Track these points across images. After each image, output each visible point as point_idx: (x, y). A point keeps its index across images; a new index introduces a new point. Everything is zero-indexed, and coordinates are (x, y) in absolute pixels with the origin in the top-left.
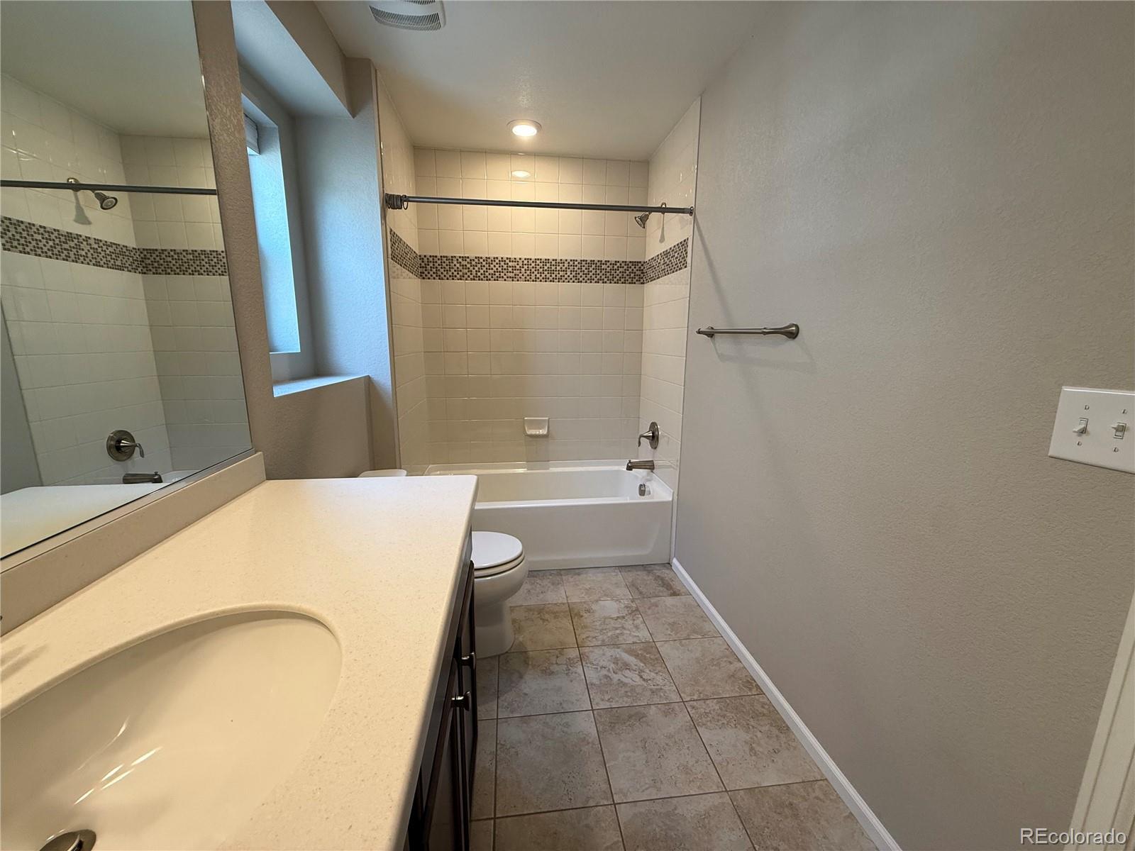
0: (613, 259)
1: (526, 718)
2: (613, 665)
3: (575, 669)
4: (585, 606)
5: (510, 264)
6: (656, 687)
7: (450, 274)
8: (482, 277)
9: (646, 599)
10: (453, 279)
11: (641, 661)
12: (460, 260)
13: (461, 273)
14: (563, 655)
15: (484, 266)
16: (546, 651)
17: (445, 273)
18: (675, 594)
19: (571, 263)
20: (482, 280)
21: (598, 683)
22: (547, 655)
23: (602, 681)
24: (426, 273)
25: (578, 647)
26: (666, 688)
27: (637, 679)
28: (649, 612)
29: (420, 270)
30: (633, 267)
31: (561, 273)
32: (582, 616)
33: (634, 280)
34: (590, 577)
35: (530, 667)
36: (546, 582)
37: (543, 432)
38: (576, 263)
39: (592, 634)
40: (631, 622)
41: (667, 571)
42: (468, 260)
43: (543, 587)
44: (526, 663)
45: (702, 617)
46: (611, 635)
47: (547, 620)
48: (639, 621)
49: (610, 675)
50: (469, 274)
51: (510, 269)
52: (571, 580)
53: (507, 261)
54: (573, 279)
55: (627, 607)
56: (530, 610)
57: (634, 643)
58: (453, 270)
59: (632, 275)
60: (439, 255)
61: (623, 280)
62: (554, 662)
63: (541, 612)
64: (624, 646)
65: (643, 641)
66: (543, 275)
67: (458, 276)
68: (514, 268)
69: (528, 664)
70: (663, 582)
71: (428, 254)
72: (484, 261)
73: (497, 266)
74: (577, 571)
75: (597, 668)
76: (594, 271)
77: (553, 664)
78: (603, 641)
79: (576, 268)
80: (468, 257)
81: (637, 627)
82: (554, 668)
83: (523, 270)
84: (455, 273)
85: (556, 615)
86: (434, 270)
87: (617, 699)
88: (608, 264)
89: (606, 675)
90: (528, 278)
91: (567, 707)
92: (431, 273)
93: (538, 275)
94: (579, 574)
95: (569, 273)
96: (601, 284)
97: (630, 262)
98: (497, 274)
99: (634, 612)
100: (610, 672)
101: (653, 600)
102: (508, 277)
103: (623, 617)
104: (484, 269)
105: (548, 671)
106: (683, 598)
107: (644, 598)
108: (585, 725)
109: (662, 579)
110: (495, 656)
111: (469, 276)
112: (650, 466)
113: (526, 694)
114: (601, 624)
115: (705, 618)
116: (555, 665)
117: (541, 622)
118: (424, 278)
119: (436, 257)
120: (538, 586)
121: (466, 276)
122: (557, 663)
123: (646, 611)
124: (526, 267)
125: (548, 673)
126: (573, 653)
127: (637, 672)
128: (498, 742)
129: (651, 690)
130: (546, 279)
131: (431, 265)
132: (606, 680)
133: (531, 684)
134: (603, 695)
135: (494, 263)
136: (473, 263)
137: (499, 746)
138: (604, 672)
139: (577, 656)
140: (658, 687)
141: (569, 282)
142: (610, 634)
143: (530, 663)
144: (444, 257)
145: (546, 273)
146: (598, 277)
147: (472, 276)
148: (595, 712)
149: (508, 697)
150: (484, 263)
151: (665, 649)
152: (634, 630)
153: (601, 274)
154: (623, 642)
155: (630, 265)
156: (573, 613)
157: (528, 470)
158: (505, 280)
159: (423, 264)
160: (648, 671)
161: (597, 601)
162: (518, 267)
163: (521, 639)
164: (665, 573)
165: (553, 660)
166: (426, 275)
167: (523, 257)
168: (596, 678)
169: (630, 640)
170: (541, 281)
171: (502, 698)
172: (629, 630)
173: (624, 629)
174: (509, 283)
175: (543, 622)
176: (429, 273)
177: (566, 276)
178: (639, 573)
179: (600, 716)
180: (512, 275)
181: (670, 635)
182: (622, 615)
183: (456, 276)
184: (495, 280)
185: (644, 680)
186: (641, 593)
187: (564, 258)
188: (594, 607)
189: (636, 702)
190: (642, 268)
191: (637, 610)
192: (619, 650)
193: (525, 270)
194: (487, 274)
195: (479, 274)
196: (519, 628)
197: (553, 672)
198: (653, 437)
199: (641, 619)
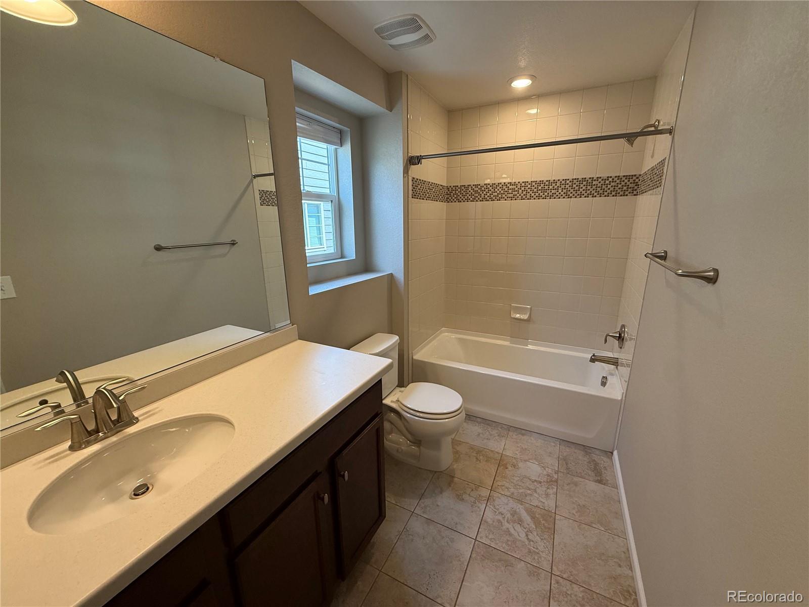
0: (604, 175)
1: (429, 521)
2: (509, 515)
3: (480, 505)
4: (514, 461)
5: (511, 187)
6: (534, 549)
7: (466, 197)
8: (488, 198)
9: (569, 475)
10: (468, 201)
11: (535, 523)
12: (474, 187)
13: (473, 197)
14: (477, 490)
15: (490, 190)
16: (467, 482)
17: (463, 197)
18: (600, 482)
19: (563, 182)
20: (488, 200)
21: (491, 523)
22: (467, 486)
23: (494, 524)
24: (450, 198)
25: (491, 490)
26: (543, 555)
27: (523, 535)
28: (566, 487)
29: (446, 196)
30: (626, 181)
31: (553, 191)
32: (507, 468)
33: (627, 193)
34: (531, 439)
35: (450, 488)
36: (494, 432)
37: (525, 317)
38: (568, 182)
39: (507, 485)
40: (545, 489)
41: (605, 459)
42: (479, 187)
43: (491, 435)
44: (449, 485)
45: (617, 513)
46: (522, 493)
47: (480, 461)
48: (550, 491)
49: (503, 521)
50: (479, 197)
51: (510, 191)
52: (514, 436)
53: (509, 185)
54: (564, 195)
55: (548, 475)
56: (472, 448)
57: (537, 506)
58: (468, 195)
59: (625, 188)
60: (459, 185)
61: (613, 193)
62: (468, 493)
63: (479, 453)
64: (527, 505)
65: (546, 508)
66: (537, 194)
67: (471, 199)
68: (514, 190)
69: (450, 486)
70: (595, 467)
71: (452, 185)
72: (491, 186)
73: (500, 190)
74: (523, 432)
75: (496, 512)
76: (584, 188)
77: (466, 493)
78: (513, 494)
79: (567, 186)
80: (479, 185)
81: (547, 495)
82: (466, 497)
83: (520, 191)
84: (470, 197)
85: (488, 459)
86: (455, 196)
87: (498, 542)
88: (600, 180)
89: (499, 520)
90: (524, 197)
91: (459, 528)
92: (454, 198)
93: (533, 195)
94: (523, 435)
95: (560, 191)
96: (590, 198)
97: (624, 176)
98: (500, 196)
99: (552, 481)
100: (504, 520)
101: (576, 479)
102: (508, 198)
103: (540, 482)
104: (490, 192)
105: (460, 497)
106: (607, 489)
107: (568, 473)
108: (465, 548)
109: (596, 464)
110: (433, 471)
111: (479, 199)
112: (615, 362)
113: (438, 506)
114: (518, 480)
115: (619, 515)
116: (468, 495)
117: (475, 460)
118: (448, 202)
119: (457, 186)
120: (488, 433)
121: (477, 199)
122: (469, 495)
123: (563, 486)
124: (523, 188)
125: (460, 498)
126: (485, 493)
127: (526, 530)
128: (406, 527)
129: (529, 549)
130: (539, 197)
131: (454, 192)
132: (497, 524)
133: (446, 500)
134: (489, 534)
135: (498, 188)
136: (483, 189)
137: (405, 530)
138: (500, 517)
139: (487, 496)
140: (536, 550)
141: (559, 198)
142: (521, 491)
143: (452, 486)
144: (463, 186)
145: (539, 192)
146: (588, 192)
147: (481, 199)
148: (477, 542)
149: (427, 502)
150: (491, 188)
151: (561, 524)
152: (544, 496)
153: (591, 190)
154: (529, 502)
155: (624, 179)
156: (502, 463)
157: (511, 343)
158: (506, 200)
159: (449, 192)
160: (535, 534)
161: (526, 461)
162: (516, 189)
163: (455, 467)
164: (603, 460)
165: (468, 491)
166: (450, 200)
167: (521, 181)
168: (491, 519)
169: (535, 503)
170: (534, 199)
171: (422, 501)
172: (539, 494)
173: (536, 492)
174: (509, 202)
175: (477, 461)
176: (452, 198)
177: (557, 193)
178: (576, 451)
179: (478, 547)
180: (511, 195)
181: (573, 514)
182: (539, 480)
183: (470, 199)
184: (498, 200)
185: (528, 539)
186: (568, 469)
187: (556, 179)
188: (521, 465)
189: (511, 552)
190: (637, 180)
191: (556, 481)
192: (522, 506)
193: (522, 191)
194: (492, 196)
195: (486, 196)
196: (458, 458)
197: (463, 499)
198: (620, 337)
199: (555, 490)
